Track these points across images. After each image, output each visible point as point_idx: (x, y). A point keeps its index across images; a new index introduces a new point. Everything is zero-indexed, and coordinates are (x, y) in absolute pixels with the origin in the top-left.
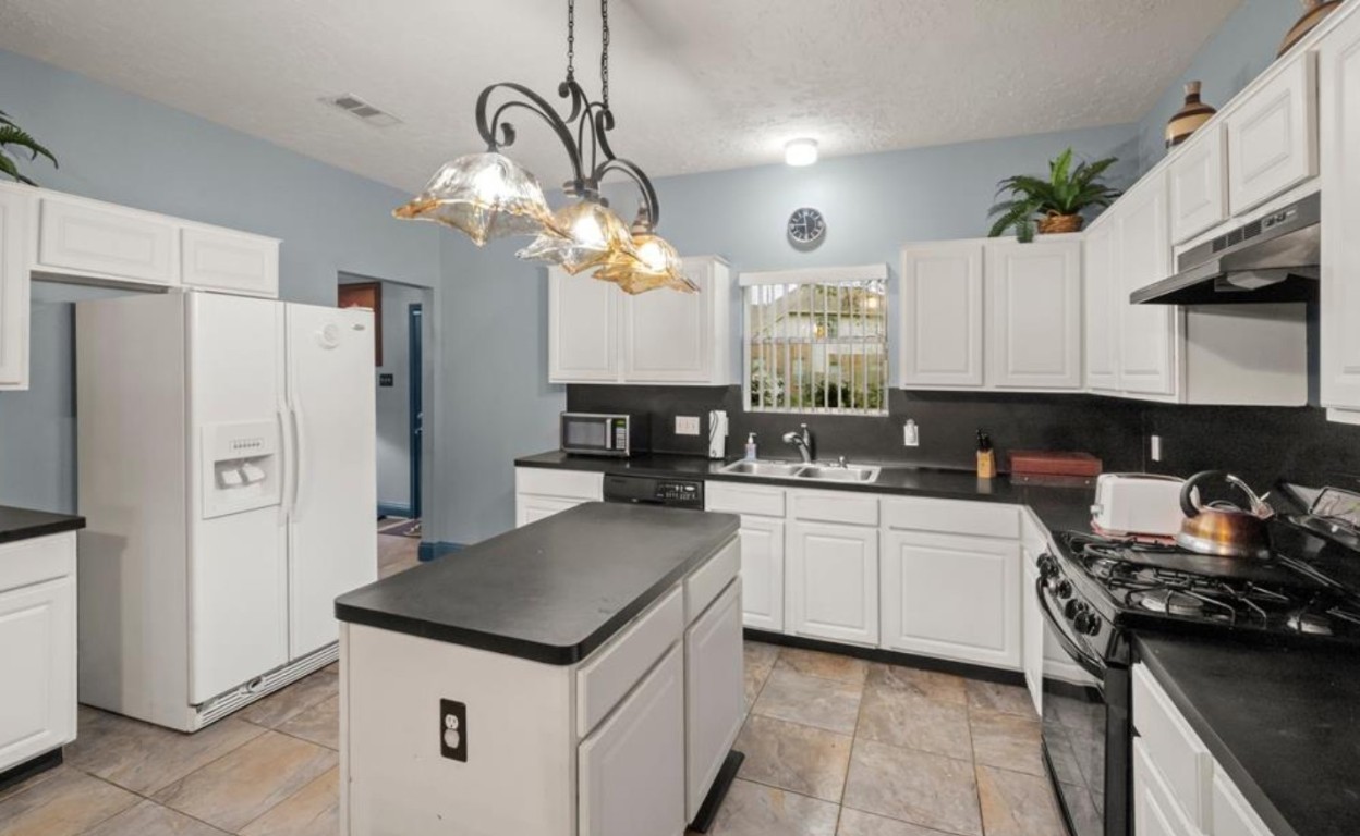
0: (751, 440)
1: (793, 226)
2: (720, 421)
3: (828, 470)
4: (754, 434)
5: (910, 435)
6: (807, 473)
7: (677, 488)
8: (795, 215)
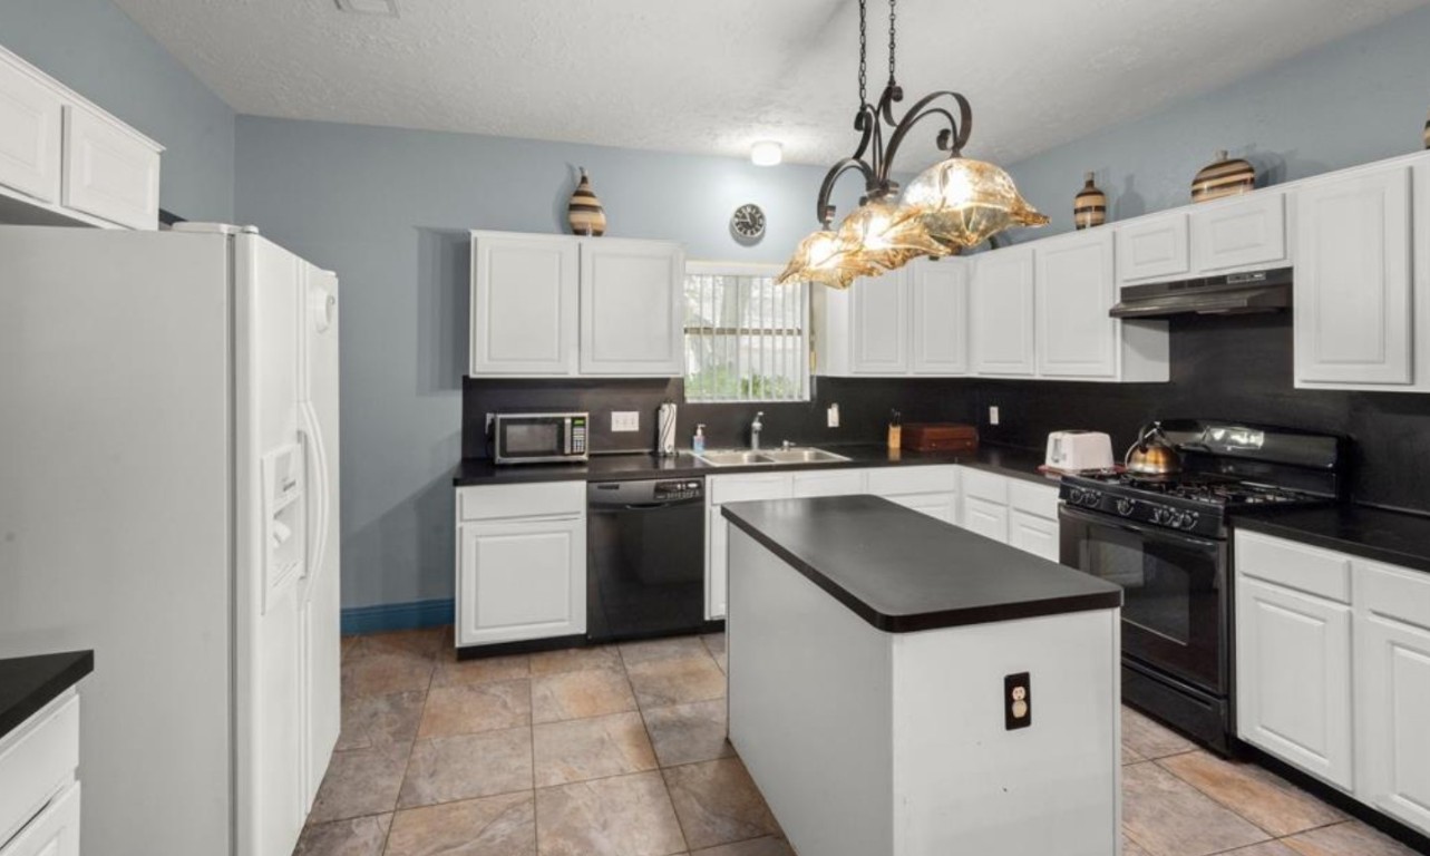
0: (699, 432)
1: (737, 220)
2: (668, 414)
3: (775, 455)
4: (703, 426)
5: (833, 417)
6: (759, 458)
7: (679, 486)
8: (739, 211)
